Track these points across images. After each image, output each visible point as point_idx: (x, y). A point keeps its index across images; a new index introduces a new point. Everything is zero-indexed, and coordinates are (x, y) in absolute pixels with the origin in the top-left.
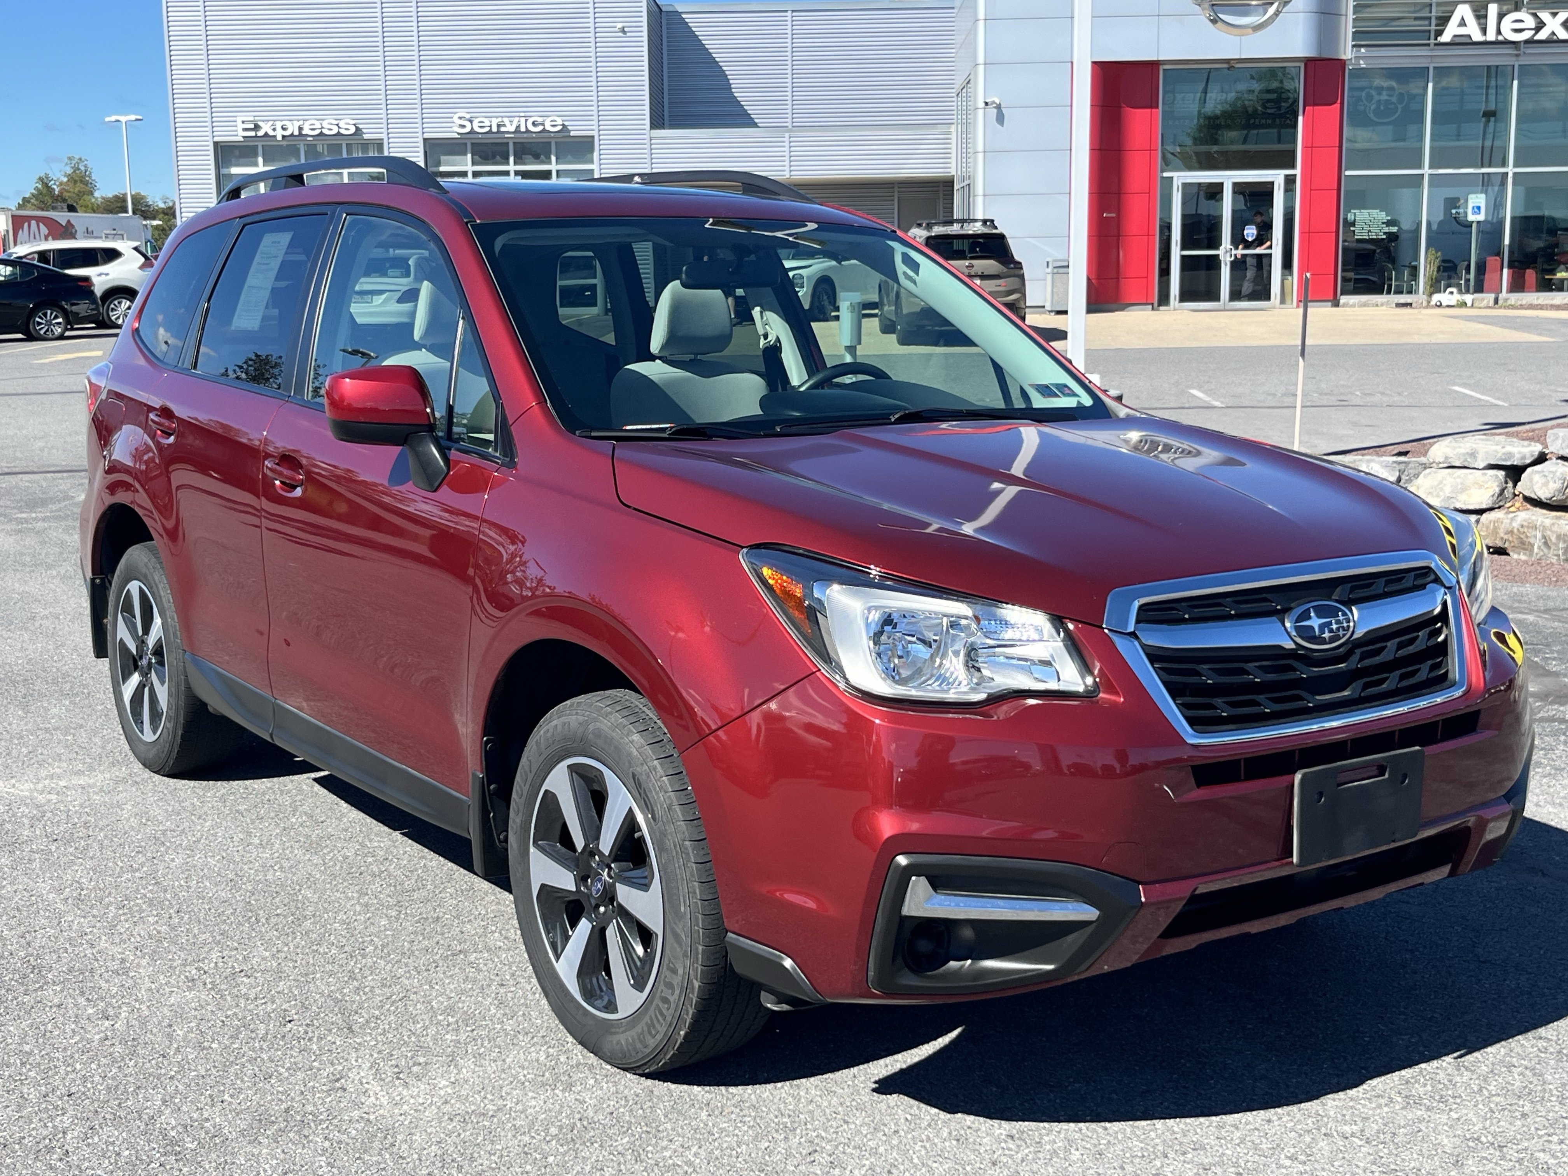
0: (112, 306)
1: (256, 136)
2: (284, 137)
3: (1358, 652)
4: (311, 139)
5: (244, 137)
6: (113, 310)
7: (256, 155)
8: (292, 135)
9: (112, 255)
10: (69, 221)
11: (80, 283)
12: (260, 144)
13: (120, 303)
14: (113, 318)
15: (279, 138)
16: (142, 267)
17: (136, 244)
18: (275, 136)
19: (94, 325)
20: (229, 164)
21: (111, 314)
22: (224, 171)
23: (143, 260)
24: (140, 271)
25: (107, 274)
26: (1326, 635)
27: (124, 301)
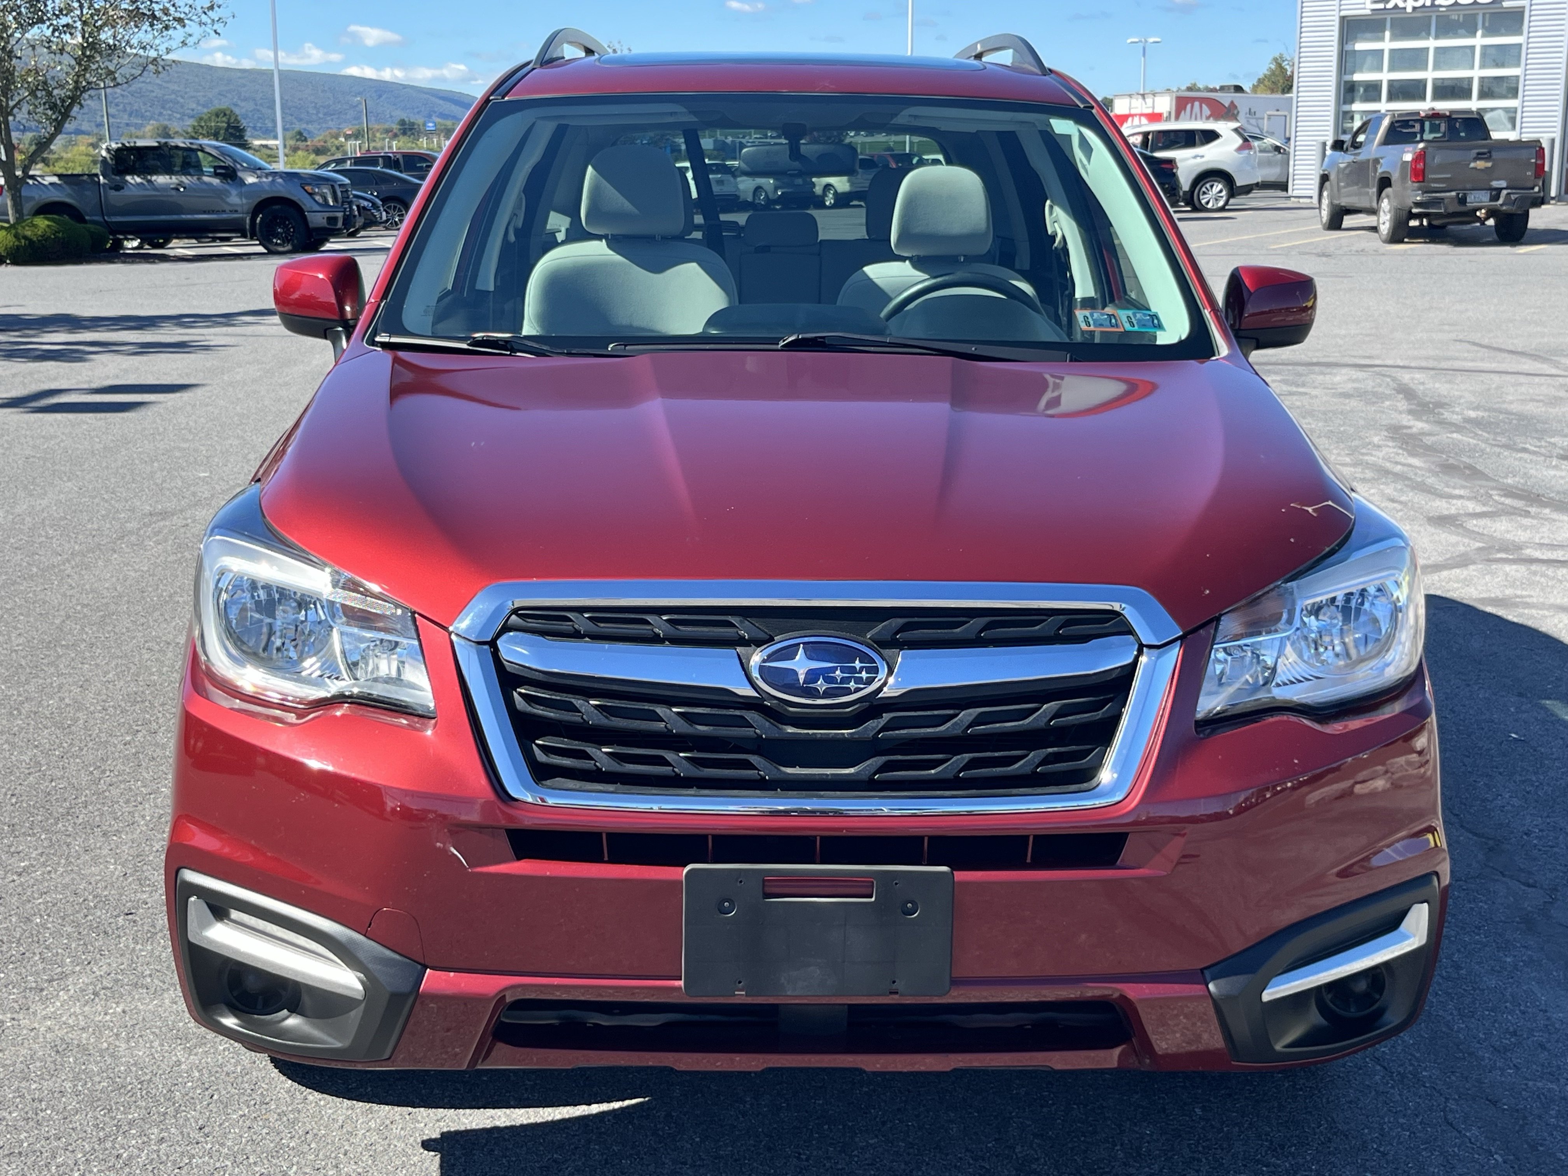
0: (1204, 189)
1: (1385, 9)
2: (1414, 8)
3: (887, 717)
4: (1444, 9)
5: (1373, 10)
6: (1204, 193)
7: (1383, 31)
8: (1424, 6)
9: (1210, 136)
10: (1232, 102)
11: (1163, 166)
12: (1389, 17)
13: (1212, 186)
14: (1203, 202)
15: (1409, 10)
16: (1240, 149)
17: (1236, 125)
18: (1405, 8)
19: (1189, 209)
20: (1355, 39)
21: (1201, 197)
22: (1348, 47)
23: (1240, 141)
24: (1236, 154)
25: (1202, 157)
26: (821, 685)
27: (1216, 184)
